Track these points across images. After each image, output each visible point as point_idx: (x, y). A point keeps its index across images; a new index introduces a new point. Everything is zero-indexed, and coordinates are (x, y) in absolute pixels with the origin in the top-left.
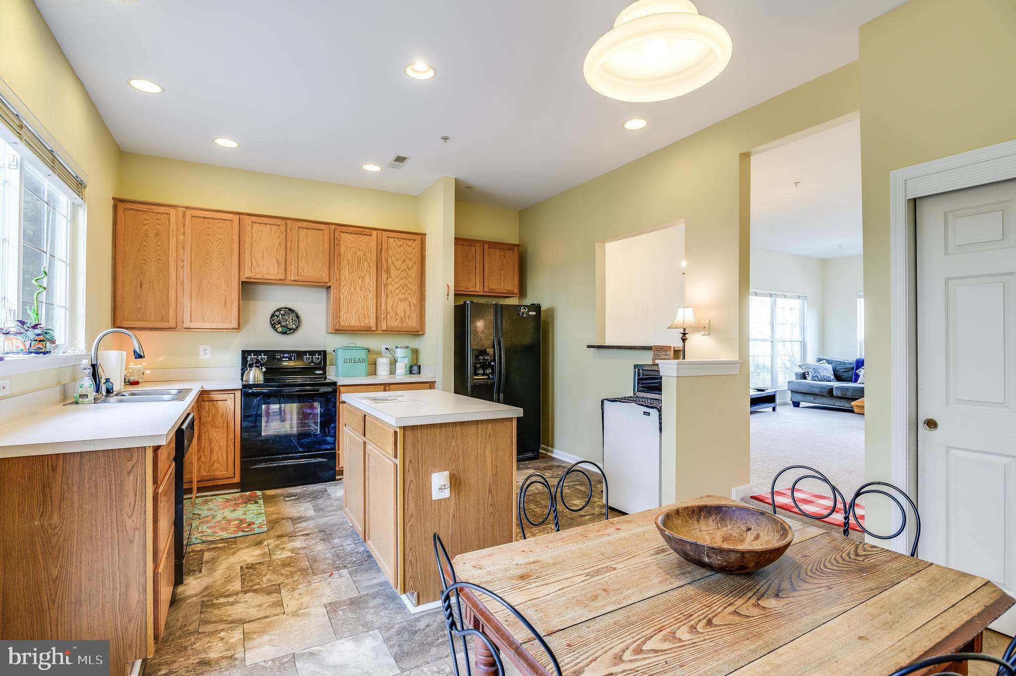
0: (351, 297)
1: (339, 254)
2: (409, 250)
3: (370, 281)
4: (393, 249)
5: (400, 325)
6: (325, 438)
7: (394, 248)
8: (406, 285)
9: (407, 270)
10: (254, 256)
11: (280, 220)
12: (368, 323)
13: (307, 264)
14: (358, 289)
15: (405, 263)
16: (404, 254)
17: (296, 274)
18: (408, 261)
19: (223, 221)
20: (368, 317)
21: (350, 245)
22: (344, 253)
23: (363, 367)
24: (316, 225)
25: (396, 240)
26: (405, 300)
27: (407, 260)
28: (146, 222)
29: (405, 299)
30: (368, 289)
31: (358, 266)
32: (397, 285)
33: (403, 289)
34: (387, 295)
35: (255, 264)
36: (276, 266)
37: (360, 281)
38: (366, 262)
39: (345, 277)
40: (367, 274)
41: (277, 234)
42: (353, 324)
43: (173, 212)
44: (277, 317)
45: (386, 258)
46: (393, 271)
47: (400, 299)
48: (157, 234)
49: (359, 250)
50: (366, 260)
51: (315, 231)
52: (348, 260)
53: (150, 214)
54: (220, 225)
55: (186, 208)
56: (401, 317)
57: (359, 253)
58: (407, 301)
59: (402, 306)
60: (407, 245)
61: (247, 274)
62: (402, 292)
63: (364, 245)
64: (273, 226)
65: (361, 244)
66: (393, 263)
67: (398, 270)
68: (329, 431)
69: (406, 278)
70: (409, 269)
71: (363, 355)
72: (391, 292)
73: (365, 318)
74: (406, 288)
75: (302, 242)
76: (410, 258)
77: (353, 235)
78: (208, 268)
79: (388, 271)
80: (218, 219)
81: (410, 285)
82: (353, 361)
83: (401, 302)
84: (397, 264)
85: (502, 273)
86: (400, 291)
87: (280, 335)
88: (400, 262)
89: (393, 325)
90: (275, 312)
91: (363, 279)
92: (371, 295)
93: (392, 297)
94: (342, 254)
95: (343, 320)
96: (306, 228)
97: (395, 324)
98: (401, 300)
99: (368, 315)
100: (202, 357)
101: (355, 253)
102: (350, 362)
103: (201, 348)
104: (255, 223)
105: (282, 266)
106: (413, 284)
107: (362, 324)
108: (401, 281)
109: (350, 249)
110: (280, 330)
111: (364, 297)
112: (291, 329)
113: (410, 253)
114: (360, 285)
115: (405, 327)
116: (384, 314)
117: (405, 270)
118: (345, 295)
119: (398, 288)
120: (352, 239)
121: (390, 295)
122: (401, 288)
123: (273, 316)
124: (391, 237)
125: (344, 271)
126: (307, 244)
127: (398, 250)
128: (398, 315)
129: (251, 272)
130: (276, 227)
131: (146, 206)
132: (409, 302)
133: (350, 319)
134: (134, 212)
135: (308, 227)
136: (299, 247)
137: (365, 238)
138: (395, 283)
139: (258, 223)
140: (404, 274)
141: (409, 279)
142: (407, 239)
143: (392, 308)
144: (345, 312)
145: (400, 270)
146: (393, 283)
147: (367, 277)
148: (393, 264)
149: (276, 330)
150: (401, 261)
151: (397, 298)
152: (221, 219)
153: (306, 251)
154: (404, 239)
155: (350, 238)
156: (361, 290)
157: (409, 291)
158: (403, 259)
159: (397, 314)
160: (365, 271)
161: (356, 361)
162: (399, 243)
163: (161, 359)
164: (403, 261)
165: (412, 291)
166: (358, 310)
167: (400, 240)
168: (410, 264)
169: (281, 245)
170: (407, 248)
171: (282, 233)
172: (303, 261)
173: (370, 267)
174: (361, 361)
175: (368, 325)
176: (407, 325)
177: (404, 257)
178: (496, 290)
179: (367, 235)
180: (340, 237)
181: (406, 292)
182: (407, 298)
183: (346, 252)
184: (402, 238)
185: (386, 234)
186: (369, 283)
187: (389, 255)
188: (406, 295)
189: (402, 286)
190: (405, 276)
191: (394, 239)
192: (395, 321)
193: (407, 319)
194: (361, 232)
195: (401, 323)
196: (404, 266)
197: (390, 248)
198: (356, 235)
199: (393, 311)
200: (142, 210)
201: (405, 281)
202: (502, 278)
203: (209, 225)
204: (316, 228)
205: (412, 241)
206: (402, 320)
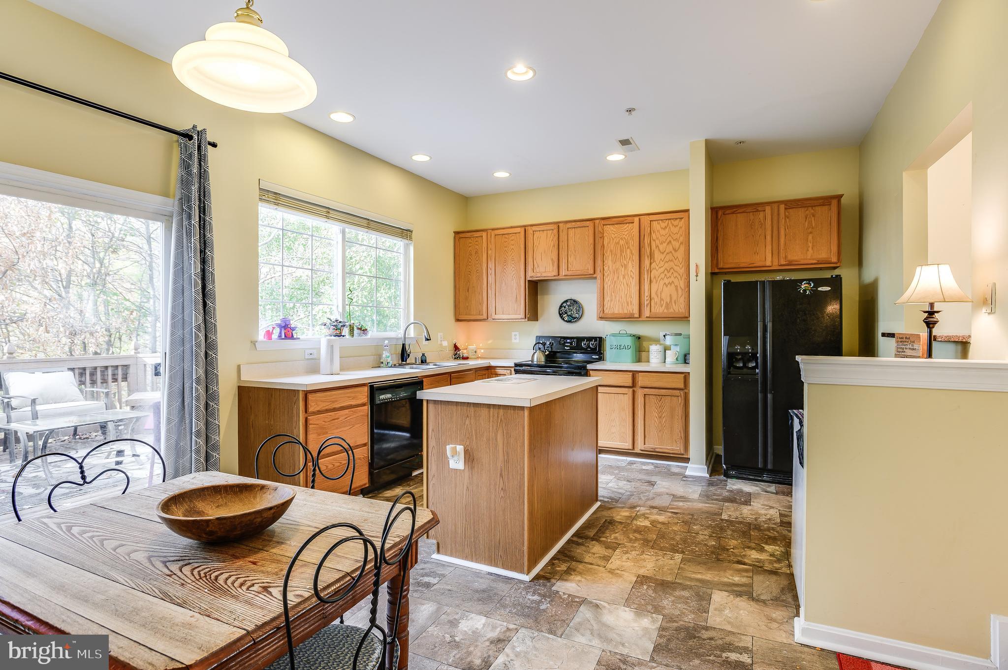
0: (614, 285)
1: (603, 246)
2: (675, 230)
3: (633, 268)
4: (656, 231)
5: (665, 311)
7: (658, 231)
8: (672, 268)
9: (673, 252)
10: (535, 259)
11: (553, 225)
12: (631, 310)
13: (575, 259)
14: (621, 277)
15: (670, 245)
16: (670, 235)
17: (566, 270)
18: (674, 242)
20: (631, 304)
21: (613, 236)
23: (629, 354)
24: (582, 223)
25: (660, 222)
26: (671, 284)
27: (672, 242)
28: (470, 245)
29: (670, 284)
30: (631, 276)
31: (621, 255)
32: (662, 269)
33: (668, 272)
34: (651, 280)
35: (536, 266)
36: (551, 265)
37: (623, 269)
38: (628, 250)
39: (609, 267)
40: (630, 262)
41: (552, 237)
42: (616, 312)
43: (484, 234)
44: (565, 307)
45: (648, 242)
46: (657, 256)
47: (665, 283)
48: (476, 252)
49: (622, 239)
50: (628, 248)
51: (581, 228)
52: (611, 251)
53: (472, 239)
54: (513, 238)
55: (493, 230)
56: (667, 302)
57: (622, 242)
58: (673, 284)
59: (667, 292)
60: (673, 225)
61: (532, 275)
62: (668, 276)
63: (626, 233)
64: (549, 231)
65: (623, 233)
66: (657, 246)
67: (663, 253)
69: (672, 261)
70: (676, 251)
71: (629, 341)
72: (655, 277)
73: (628, 305)
74: (672, 271)
75: (571, 241)
76: (677, 239)
77: (616, 226)
78: (505, 273)
79: (651, 256)
80: (511, 234)
81: (675, 268)
82: (618, 347)
84: (661, 247)
85: (810, 237)
86: (665, 275)
87: (566, 323)
88: (665, 245)
89: (658, 311)
90: (562, 304)
91: (626, 266)
92: (634, 283)
93: (656, 282)
94: (606, 245)
95: (607, 308)
96: (574, 228)
97: (659, 310)
98: (666, 285)
99: (631, 302)
100: (514, 341)
101: (618, 243)
102: (615, 348)
103: (513, 333)
105: (556, 264)
106: (681, 266)
107: (626, 312)
108: (666, 265)
109: (613, 240)
110: (566, 319)
111: (627, 285)
112: (575, 318)
113: (676, 233)
114: (623, 273)
115: (671, 312)
116: (647, 300)
117: (671, 252)
118: (609, 285)
119: (663, 272)
120: (615, 230)
121: (655, 281)
122: (666, 272)
123: (561, 307)
124: (655, 221)
125: (608, 261)
126: (575, 241)
127: (663, 232)
128: (663, 300)
129: (533, 272)
130: (551, 231)
131: (470, 234)
132: (676, 287)
133: (614, 307)
134: (464, 239)
135: (575, 226)
136: (569, 245)
137: (628, 227)
138: (660, 268)
139: (537, 231)
141: (676, 262)
143: (656, 294)
144: (608, 301)
145: (665, 253)
146: (657, 268)
148: (657, 248)
149: (563, 319)
150: (666, 243)
151: (662, 283)
152: (513, 233)
153: (575, 248)
154: (669, 219)
155: (612, 228)
156: (624, 277)
157: (675, 274)
158: (668, 241)
159: (662, 300)
160: (628, 258)
161: (622, 348)
162: (663, 225)
163: (490, 342)
164: (668, 244)
165: (679, 274)
166: (622, 298)
167: (665, 221)
168: (676, 244)
169: (554, 246)
170: (673, 229)
171: (555, 235)
172: (572, 257)
173: (632, 254)
174: (627, 348)
175: (631, 312)
176: (673, 311)
177: (670, 239)
178: (799, 261)
179: (629, 223)
180: (603, 229)
181: (672, 276)
182: (673, 282)
183: (609, 243)
184: (667, 219)
185: (648, 219)
186: (631, 271)
187: (653, 239)
188: (672, 279)
189: (667, 270)
190: (671, 259)
191: (658, 222)
192: (660, 307)
193: (673, 304)
194: (623, 221)
195: (667, 309)
196: (670, 248)
197: (654, 232)
198: (618, 225)
199: (658, 297)
200: (468, 237)
201: (671, 264)
202: (810, 245)
203: (506, 240)
204: (582, 225)
205: (679, 220)
206: (668, 306)
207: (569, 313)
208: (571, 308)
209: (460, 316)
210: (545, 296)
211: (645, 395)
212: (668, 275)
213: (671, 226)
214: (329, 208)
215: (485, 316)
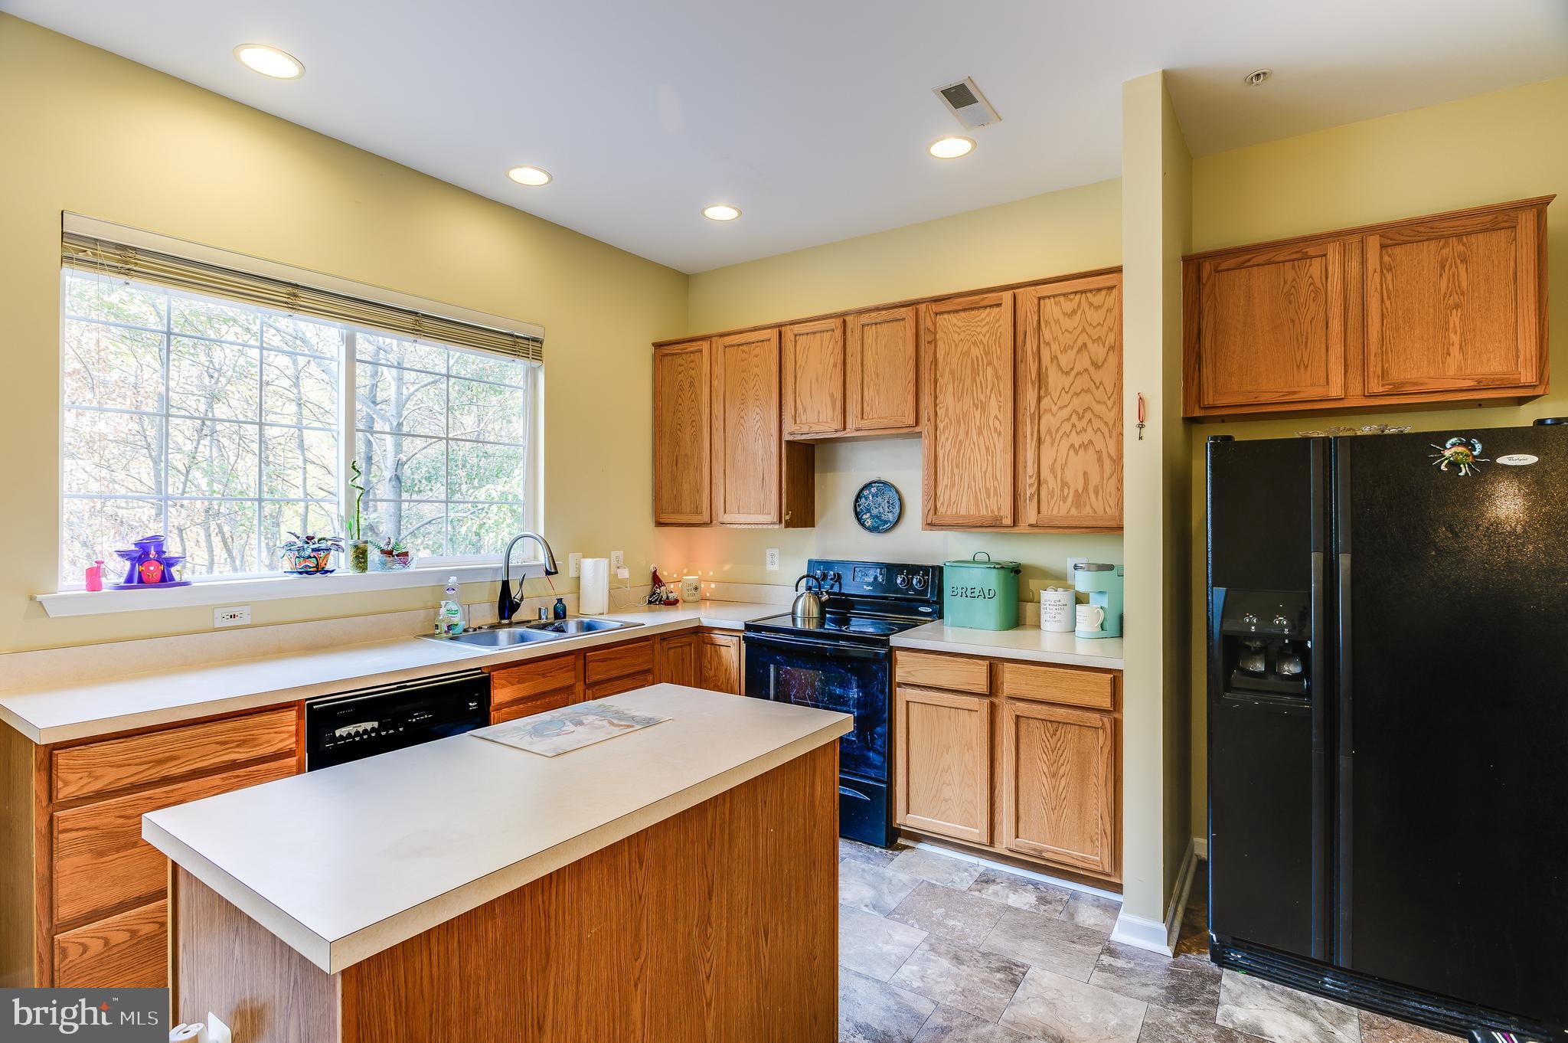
0: (959, 450)
1: (935, 361)
2: (1095, 317)
3: (999, 410)
4: (1053, 323)
5: (1074, 512)
6: (865, 753)
7: (1057, 322)
8: (1089, 408)
9: (1092, 370)
10: (799, 395)
11: (833, 320)
12: (995, 508)
13: (878, 392)
14: (974, 432)
15: (1085, 354)
16: (1084, 330)
17: (860, 416)
18: (1093, 348)
19: (759, 343)
20: (995, 493)
21: (956, 337)
22: (944, 358)
23: (990, 611)
24: (891, 311)
25: (1062, 299)
26: (1085, 449)
27: (1090, 345)
28: (680, 369)
29: (1084, 446)
30: (995, 429)
31: (974, 380)
32: (1066, 412)
33: (1080, 419)
34: (1039, 439)
35: (800, 409)
36: (830, 407)
37: (978, 414)
38: (990, 370)
39: (947, 410)
40: (993, 396)
41: (831, 346)
42: (963, 512)
43: (705, 346)
44: (866, 498)
45: (1035, 349)
46: (1055, 380)
47: (1072, 446)
48: (692, 384)
49: (974, 343)
50: (989, 363)
51: (890, 324)
52: (952, 372)
53: (684, 356)
54: (756, 351)
55: (722, 335)
56: (1076, 491)
57: (975, 352)
58: (1091, 448)
59: (1077, 465)
60: (1091, 305)
61: (792, 431)
62: (1079, 429)
63: (984, 331)
64: (825, 334)
65: (979, 330)
66: (1054, 358)
67: (1067, 373)
68: (873, 738)
69: (1088, 391)
70: (1097, 367)
71: (992, 580)
72: (1049, 431)
73: (988, 496)
74: (1088, 415)
75: (870, 352)
76: (1100, 338)
77: (963, 314)
78: (743, 426)
79: (1041, 380)
80: (753, 343)
81: (1099, 409)
82: (969, 594)
83: (1076, 452)
84: (1065, 360)
85: (1455, 318)
86: (1074, 426)
87: (868, 532)
88: (1072, 353)
89: (1055, 512)
90: (861, 492)
91: (983, 407)
92: (1002, 445)
93: (1052, 444)
94: (941, 360)
95: (943, 504)
96: (876, 324)
97: (1058, 509)
98: (1075, 449)
99: (995, 489)
100: (769, 567)
101: (966, 354)
102: (964, 594)
103: (769, 552)
104: (800, 335)
105: (839, 404)
106: (1110, 403)
107: (983, 512)
108: (1076, 401)
109: (956, 346)
110: (869, 524)
111: (987, 449)
112: (886, 523)
113: (1099, 324)
114: (978, 423)
115: (1087, 515)
116: (1031, 485)
117: (1086, 370)
118: (947, 450)
119: (1068, 419)
120: (960, 324)
121: (1048, 439)
122: (1074, 418)
123: (858, 497)
124: (1049, 297)
125: (945, 399)
126: (877, 354)
127: (1067, 323)
128: (1069, 488)
129: (795, 423)
130: (830, 333)
131: (678, 347)
132: (1098, 453)
133: (959, 502)
134: (670, 358)
135: (878, 321)
136: (864, 363)
137: (989, 315)
138: (1061, 408)
139: (803, 334)
140: (1083, 382)
141: (1099, 394)
142: (1091, 291)
143: (1053, 470)
144: (946, 486)
145: (1073, 374)
146: (1055, 409)
147: (993, 402)
148: (1055, 362)
149: (863, 525)
150: (1076, 349)
151: (1065, 444)
152: (758, 342)
153: (876, 367)
154: (1082, 292)
155: (955, 321)
156: (980, 433)
157: (1097, 424)
158: (1079, 343)
159: (1065, 484)
160: (989, 389)
161: (977, 594)
162: (1068, 306)
163: (727, 567)
164: (1080, 350)
165: (1106, 423)
166: (975, 481)
167: (1072, 297)
168: (1098, 352)
169: (836, 366)
170: (1091, 314)
171: (836, 342)
172: (871, 389)
173: (998, 378)
174: (987, 596)
175: (996, 513)
176: (1091, 513)
177: (1084, 338)
178: (1422, 384)
179: (991, 306)
180: (935, 324)
181: (1089, 428)
182: (1090, 442)
183: (947, 354)
184: (1076, 293)
185: (1034, 293)
186: (996, 417)
187: (1045, 342)
188: (1089, 435)
189: (1078, 414)
190: (1085, 389)
191: (1057, 299)
192: (1061, 503)
193: (1092, 496)
194: (978, 302)
195: (1077, 508)
196: (1084, 362)
197: (1047, 323)
198: (967, 313)
199: (1056, 477)
200: (676, 354)
201: (1087, 399)
202: (1455, 339)
203: (745, 356)
204: (892, 317)
205: (1104, 293)
206: (1079, 500)
207: (875, 512)
208: (880, 499)
209: (662, 516)
210: (830, 475)
211: (1017, 717)
212: (1080, 426)
213: (1087, 309)
214: (296, 286)
215: (706, 518)
